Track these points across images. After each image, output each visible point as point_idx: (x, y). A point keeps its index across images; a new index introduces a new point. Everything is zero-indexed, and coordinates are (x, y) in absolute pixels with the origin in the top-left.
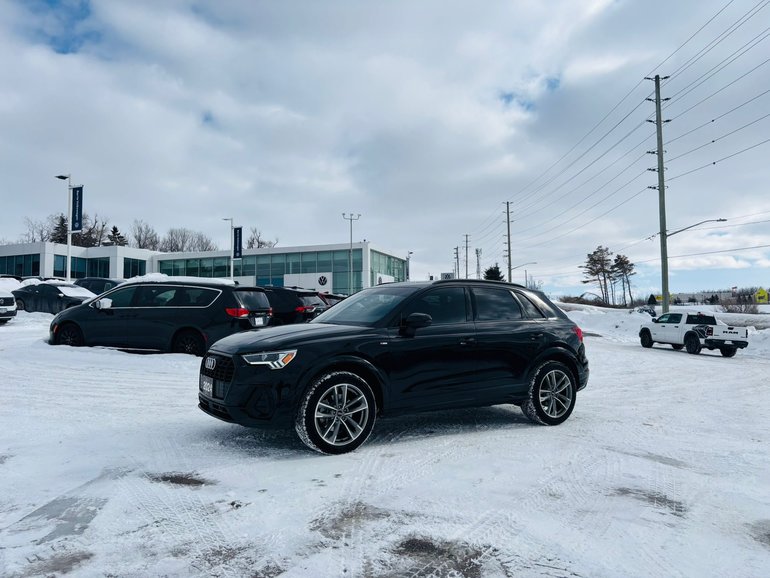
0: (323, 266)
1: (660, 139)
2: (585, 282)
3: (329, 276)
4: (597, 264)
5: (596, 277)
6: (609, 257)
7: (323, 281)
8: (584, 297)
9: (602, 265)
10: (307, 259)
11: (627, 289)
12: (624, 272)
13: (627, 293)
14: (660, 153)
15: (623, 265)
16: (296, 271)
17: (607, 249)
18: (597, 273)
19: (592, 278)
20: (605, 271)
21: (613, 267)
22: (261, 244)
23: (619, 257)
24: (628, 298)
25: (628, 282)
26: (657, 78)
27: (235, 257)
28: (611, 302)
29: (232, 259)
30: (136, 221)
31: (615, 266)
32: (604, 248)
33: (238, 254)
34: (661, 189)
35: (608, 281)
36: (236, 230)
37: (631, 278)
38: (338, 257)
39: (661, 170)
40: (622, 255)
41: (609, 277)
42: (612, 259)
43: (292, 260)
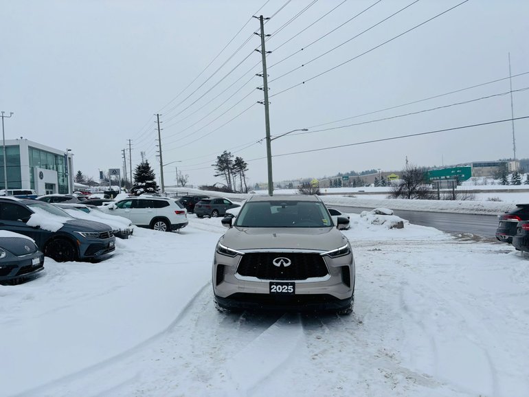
1: (264, 65)
2: (216, 176)
4: (224, 163)
5: (223, 172)
6: (231, 159)
8: (216, 186)
9: (227, 164)
11: (243, 180)
12: (241, 168)
13: (243, 182)
14: (265, 76)
15: (240, 164)
17: (230, 153)
18: (224, 169)
19: (220, 173)
20: (228, 168)
21: (234, 166)
23: (237, 158)
24: (244, 186)
25: (244, 175)
26: (261, 17)
28: (233, 189)
31: (235, 165)
32: (228, 152)
34: (266, 103)
35: (231, 175)
39: (266, 89)
40: (239, 157)
41: (232, 172)
42: (234, 159)
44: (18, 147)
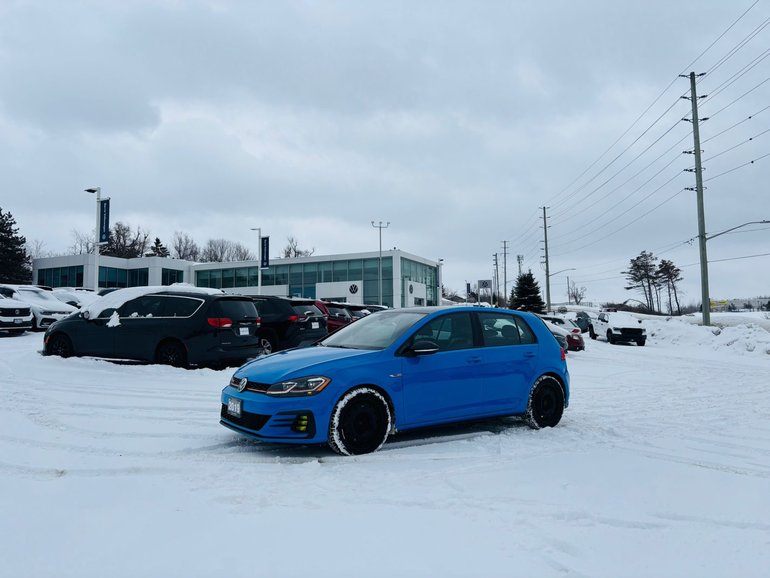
0: (353, 275)
1: (697, 138)
2: (628, 288)
3: (359, 284)
4: (641, 270)
5: (639, 283)
6: (653, 263)
7: (353, 290)
8: (627, 304)
9: (646, 271)
10: (339, 268)
11: (673, 295)
12: (670, 277)
13: (673, 299)
14: (697, 152)
15: (668, 271)
16: (328, 280)
17: (651, 254)
18: (641, 279)
19: (635, 284)
20: (649, 277)
21: (657, 273)
22: (298, 253)
23: (663, 262)
24: (674, 305)
25: (674, 288)
26: (692, 75)
27: (263, 266)
28: (656, 309)
29: (260, 269)
30: (176, 233)
31: (660, 272)
32: (648, 253)
33: (265, 264)
34: (700, 190)
35: (652, 287)
36: (263, 239)
37: (677, 284)
38: (369, 266)
39: (698, 170)
40: (667, 261)
41: (654, 283)
42: (657, 263)
43: (323, 269)
44: (391, 258)
